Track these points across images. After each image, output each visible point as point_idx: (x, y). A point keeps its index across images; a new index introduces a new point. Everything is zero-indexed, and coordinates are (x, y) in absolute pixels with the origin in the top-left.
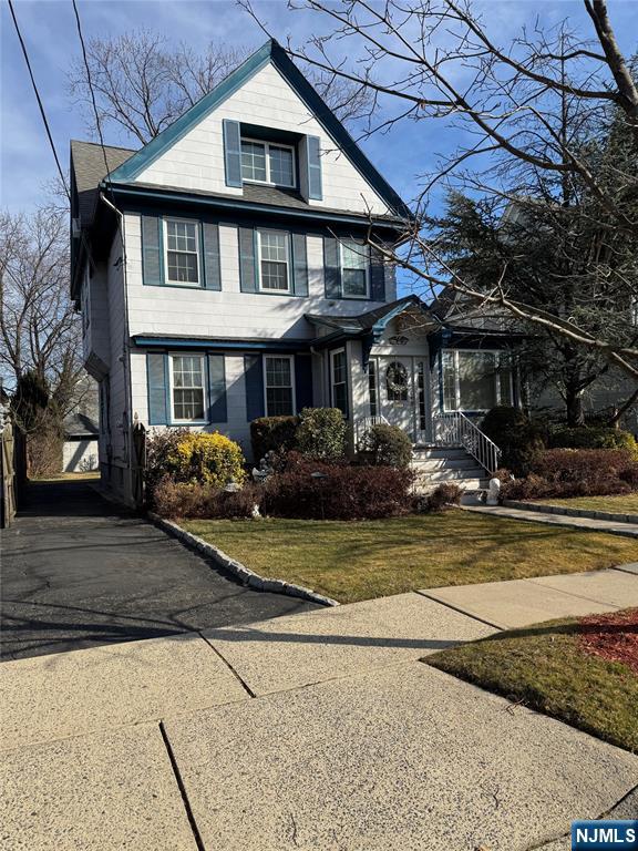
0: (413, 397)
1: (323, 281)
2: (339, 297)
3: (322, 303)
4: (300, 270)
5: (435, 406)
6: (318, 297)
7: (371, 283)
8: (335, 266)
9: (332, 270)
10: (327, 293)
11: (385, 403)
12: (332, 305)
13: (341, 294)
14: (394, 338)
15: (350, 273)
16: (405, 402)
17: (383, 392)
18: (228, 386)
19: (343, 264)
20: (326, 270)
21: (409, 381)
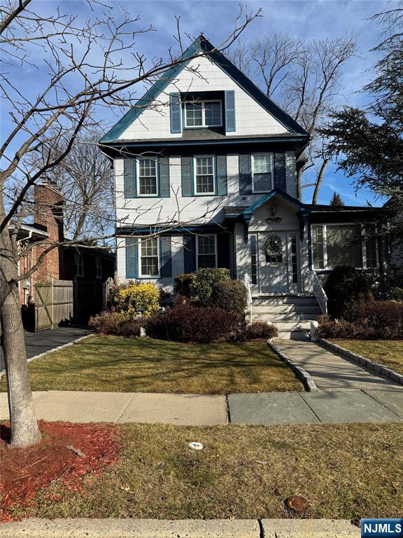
0: (287, 260)
1: (238, 184)
2: (250, 193)
3: (237, 198)
4: (222, 177)
5: (304, 266)
6: (234, 194)
7: (275, 181)
8: (247, 173)
9: (245, 175)
10: (241, 191)
11: (263, 264)
12: (244, 199)
13: (251, 190)
14: (270, 219)
15: (260, 176)
16: (280, 264)
17: (261, 257)
18: (173, 255)
19: (253, 170)
20: (240, 175)
21: (284, 249)
